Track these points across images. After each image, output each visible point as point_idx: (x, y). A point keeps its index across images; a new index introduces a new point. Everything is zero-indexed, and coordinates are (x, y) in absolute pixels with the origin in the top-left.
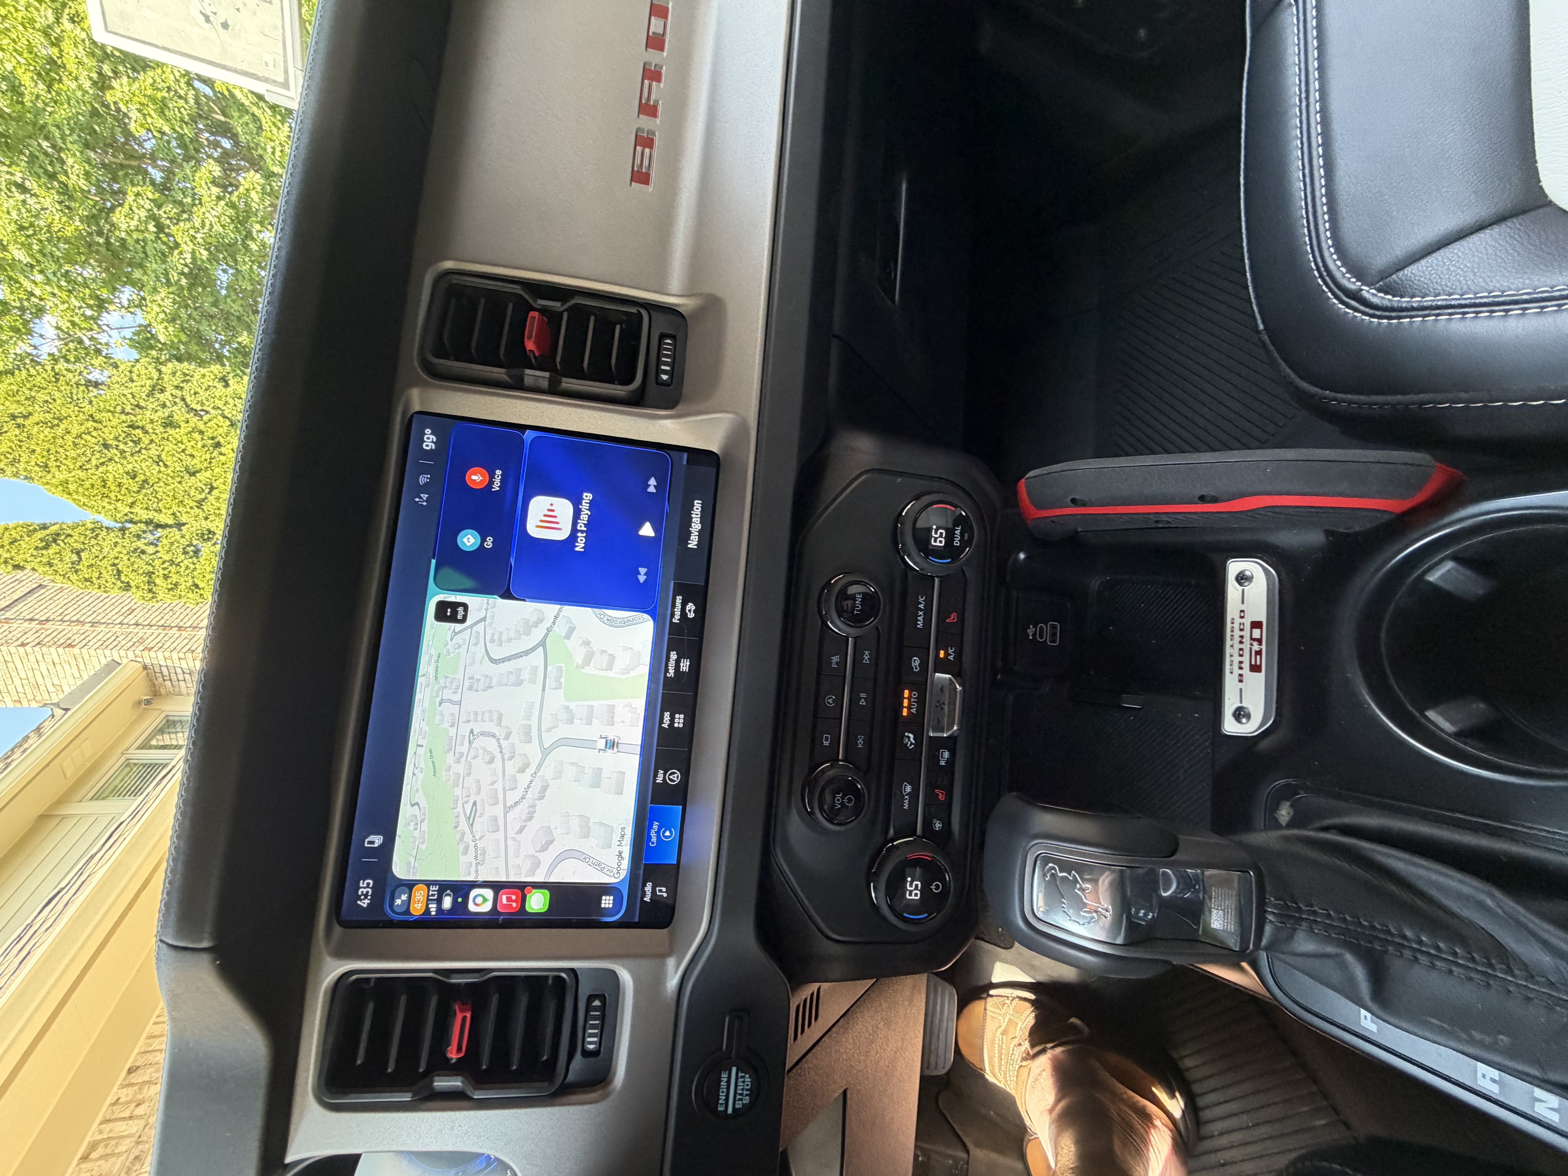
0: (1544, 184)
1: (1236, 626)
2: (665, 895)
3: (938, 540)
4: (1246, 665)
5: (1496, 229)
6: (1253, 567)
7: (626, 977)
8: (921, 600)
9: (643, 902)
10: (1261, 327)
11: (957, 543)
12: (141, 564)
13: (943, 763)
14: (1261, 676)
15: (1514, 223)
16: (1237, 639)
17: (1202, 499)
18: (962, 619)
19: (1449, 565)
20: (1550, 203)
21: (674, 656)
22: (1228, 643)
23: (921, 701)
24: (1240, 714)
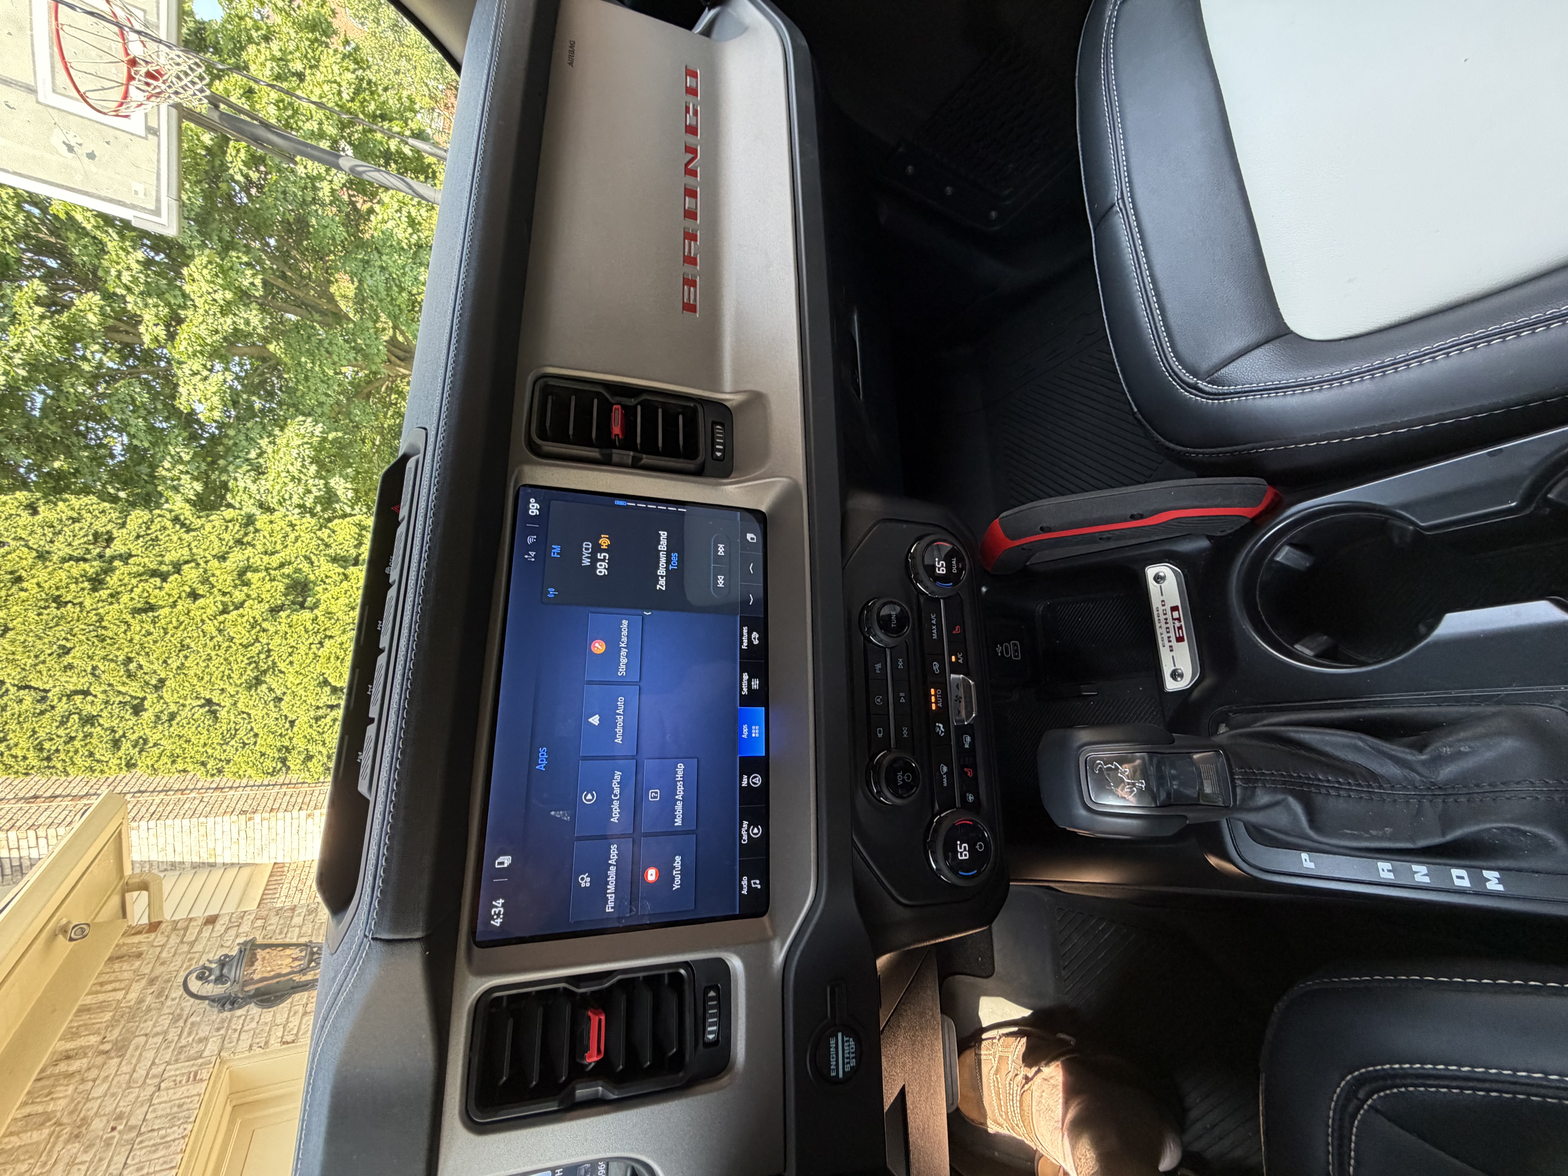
0: (1286, 321)
1: (1161, 612)
2: (759, 887)
3: (941, 568)
4: (1173, 639)
5: (1267, 347)
6: (1164, 569)
7: (736, 963)
8: (933, 617)
9: (741, 895)
10: (1135, 410)
11: (955, 571)
13: (967, 746)
14: (1185, 644)
15: (1277, 343)
16: (1163, 621)
17: (1133, 517)
18: (964, 630)
19: (1287, 549)
20: (1292, 332)
21: (746, 677)
22: (1157, 625)
23: (944, 697)
24: (1175, 675)
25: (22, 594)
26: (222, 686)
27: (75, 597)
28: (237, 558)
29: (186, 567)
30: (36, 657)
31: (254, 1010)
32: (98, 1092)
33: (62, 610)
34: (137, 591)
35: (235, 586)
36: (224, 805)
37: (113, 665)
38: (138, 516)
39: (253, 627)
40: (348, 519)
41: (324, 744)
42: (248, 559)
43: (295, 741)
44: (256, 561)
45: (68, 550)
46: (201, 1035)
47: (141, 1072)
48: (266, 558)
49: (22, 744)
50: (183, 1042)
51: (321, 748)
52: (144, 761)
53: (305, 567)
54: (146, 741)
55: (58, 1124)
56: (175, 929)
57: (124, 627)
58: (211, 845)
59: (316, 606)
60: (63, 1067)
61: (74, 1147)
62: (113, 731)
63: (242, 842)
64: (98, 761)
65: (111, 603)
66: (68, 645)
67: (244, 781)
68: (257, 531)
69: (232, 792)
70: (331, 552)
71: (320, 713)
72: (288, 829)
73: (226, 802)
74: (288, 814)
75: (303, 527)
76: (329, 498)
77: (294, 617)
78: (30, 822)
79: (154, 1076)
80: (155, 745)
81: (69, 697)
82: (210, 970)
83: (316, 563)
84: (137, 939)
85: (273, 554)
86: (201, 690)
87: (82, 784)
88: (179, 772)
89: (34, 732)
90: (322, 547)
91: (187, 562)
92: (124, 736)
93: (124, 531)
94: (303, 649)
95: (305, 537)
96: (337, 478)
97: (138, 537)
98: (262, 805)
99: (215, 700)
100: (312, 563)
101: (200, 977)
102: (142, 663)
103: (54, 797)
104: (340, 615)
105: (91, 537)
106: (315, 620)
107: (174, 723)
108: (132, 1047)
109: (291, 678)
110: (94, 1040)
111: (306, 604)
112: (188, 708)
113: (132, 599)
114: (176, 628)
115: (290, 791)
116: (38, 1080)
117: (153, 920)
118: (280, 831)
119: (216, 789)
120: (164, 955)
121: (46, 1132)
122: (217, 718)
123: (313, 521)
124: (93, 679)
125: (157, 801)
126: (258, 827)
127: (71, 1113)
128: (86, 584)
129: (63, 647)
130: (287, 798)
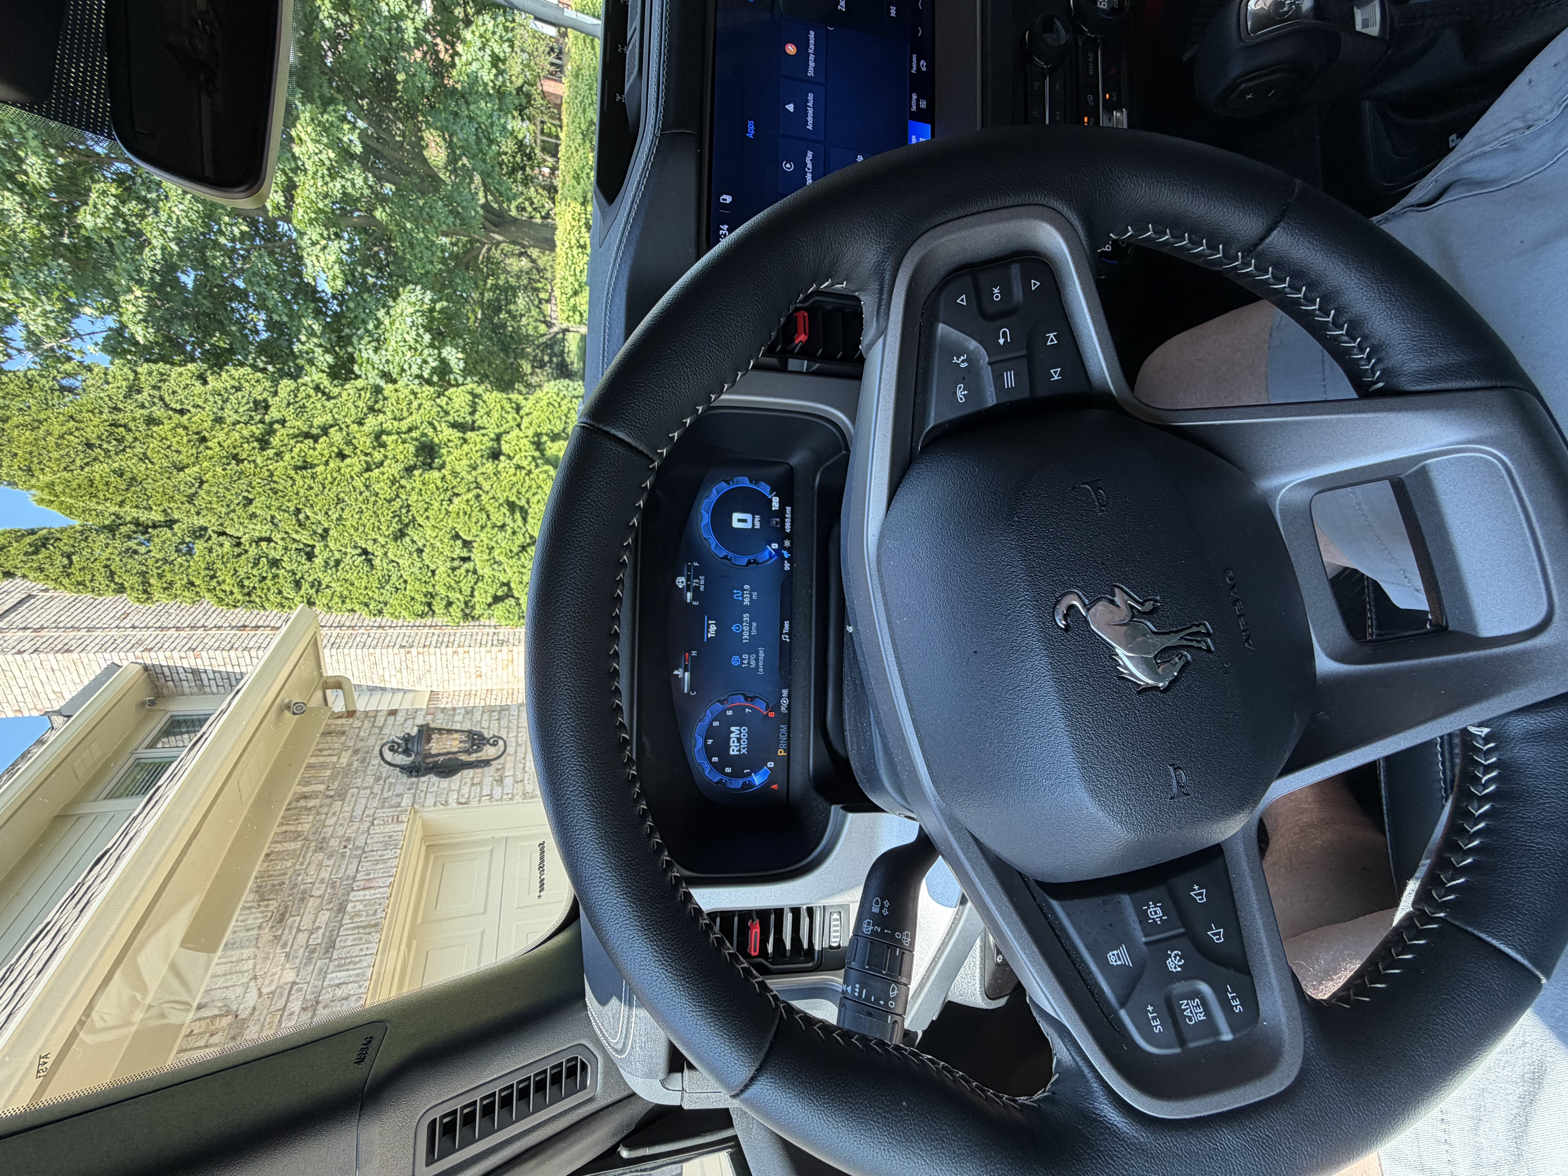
8: (1089, 56)
12: (133, 564)
18: (1119, 74)
21: (915, 97)
25: (208, 452)
26: (374, 537)
27: (249, 455)
28: (372, 422)
29: (332, 430)
30: (228, 506)
31: (434, 779)
32: (331, 821)
33: (241, 466)
34: (296, 450)
35: (374, 448)
36: (387, 641)
37: (286, 515)
38: (286, 385)
39: (393, 484)
40: (461, 388)
41: (461, 592)
42: (381, 424)
43: (437, 587)
44: (388, 426)
45: (236, 417)
46: (398, 792)
47: (358, 812)
48: (396, 423)
49: (228, 581)
50: (385, 795)
51: (458, 595)
52: (320, 600)
53: (430, 431)
54: (320, 584)
55: (306, 839)
56: (366, 717)
57: (290, 482)
58: (381, 672)
59: (442, 466)
60: (303, 803)
61: (320, 856)
62: (294, 574)
63: (404, 671)
64: (287, 598)
65: (277, 461)
66: (250, 496)
67: (400, 623)
68: (385, 399)
69: (392, 630)
70: (450, 418)
71: (456, 563)
72: (439, 663)
73: (388, 638)
74: (438, 650)
75: (424, 395)
76: (444, 369)
77: (426, 476)
78: (244, 645)
79: (368, 816)
80: (328, 587)
81: (257, 542)
82: (398, 744)
83: (439, 429)
84: (340, 721)
85: (401, 420)
86: (357, 539)
87: (277, 618)
88: (349, 611)
89: (236, 571)
90: (442, 414)
91: (332, 426)
92: (302, 578)
93: (277, 399)
94: (436, 505)
95: (427, 404)
96: (449, 348)
97: (289, 404)
98: (417, 641)
99: (370, 549)
100: (435, 428)
101: (391, 749)
102: (309, 514)
103: (257, 627)
104: (464, 473)
105: (252, 405)
106: (443, 478)
107: (340, 568)
108: (349, 796)
109: (429, 532)
110: (321, 787)
111: (434, 465)
112: (349, 556)
113: (293, 458)
114: (332, 483)
115: (437, 632)
116: (287, 810)
117: (350, 709)
118: (433, 665)
119: (379, 627)
120: (362, 734)
121: (300, 844)
122: (372, 565)
123: (432, 389)
124: (273, 528)
125: (335, 635)
126: (415, 659)
127: (314, 833)
128: (255, 444)
129: (245, 498)
130: (436, 637)
